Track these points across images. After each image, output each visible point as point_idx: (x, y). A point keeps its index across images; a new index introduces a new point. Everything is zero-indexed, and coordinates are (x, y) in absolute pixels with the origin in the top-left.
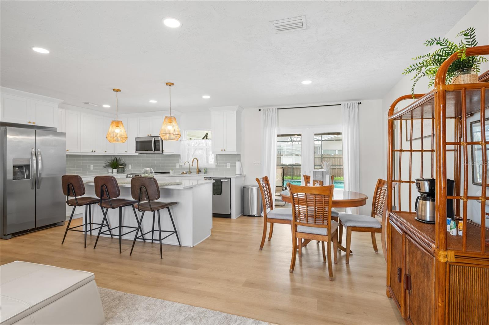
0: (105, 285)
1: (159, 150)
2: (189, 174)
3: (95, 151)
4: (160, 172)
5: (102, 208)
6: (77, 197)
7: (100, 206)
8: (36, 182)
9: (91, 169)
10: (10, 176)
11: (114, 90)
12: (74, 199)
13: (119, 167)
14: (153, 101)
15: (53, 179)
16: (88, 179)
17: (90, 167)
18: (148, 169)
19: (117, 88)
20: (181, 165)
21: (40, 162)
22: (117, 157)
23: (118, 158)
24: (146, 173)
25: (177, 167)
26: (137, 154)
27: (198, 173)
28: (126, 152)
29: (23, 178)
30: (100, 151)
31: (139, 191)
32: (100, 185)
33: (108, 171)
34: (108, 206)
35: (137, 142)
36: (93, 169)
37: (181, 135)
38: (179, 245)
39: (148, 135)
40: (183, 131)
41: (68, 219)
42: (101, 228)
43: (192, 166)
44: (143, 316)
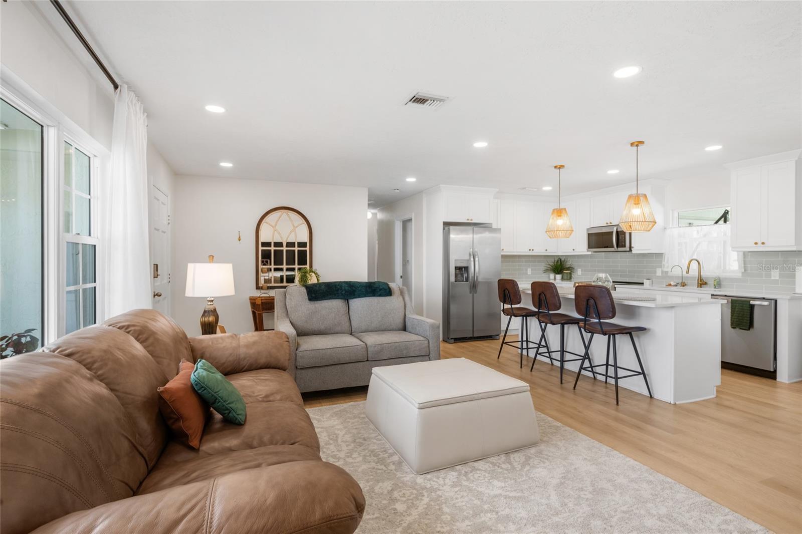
0: (542, 411)
1: (625, 247)
2: (682, 287)
3: (533, 250)
4: (628, 281)
5: (540, 323)
6: (513, 306)
7: (537, 320)
8: (474, 287)
9: (529, 274)
10: (452, 279)
11: (556, 167)
12: (509, 308)
13: (565, 272)
14: (613, 172)
15: (488, 284)
16: (525, 286)
17: (527, 271)
18: (602, 275)
19: (558, 164)
20: (666, 272)
21: (477, 263)
22: (561, 258)
23: (563, 260)
24: (600, 281)
25: (657, 275)
26: (590, 253)
27: (701, 287)
28: (574, 250)
29: (463, 281)
30: (539, 250)
31: (585, 303)
32: (538, 293)
33: (549, 277)
34: (546, 321)
35: (590, 235)
36: (530, 274)
37: (656, 223)
38: (649, 396)
39: (607, 223)
40: (671, 212)
41: (503, 334)
42: (538, 348)
43: (688, 272)
44: (583, 454)
